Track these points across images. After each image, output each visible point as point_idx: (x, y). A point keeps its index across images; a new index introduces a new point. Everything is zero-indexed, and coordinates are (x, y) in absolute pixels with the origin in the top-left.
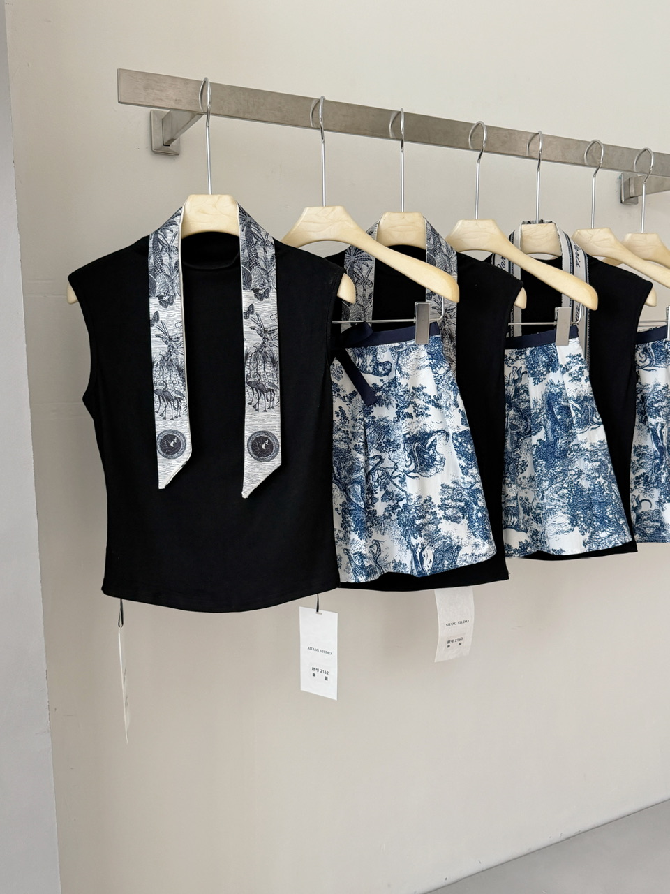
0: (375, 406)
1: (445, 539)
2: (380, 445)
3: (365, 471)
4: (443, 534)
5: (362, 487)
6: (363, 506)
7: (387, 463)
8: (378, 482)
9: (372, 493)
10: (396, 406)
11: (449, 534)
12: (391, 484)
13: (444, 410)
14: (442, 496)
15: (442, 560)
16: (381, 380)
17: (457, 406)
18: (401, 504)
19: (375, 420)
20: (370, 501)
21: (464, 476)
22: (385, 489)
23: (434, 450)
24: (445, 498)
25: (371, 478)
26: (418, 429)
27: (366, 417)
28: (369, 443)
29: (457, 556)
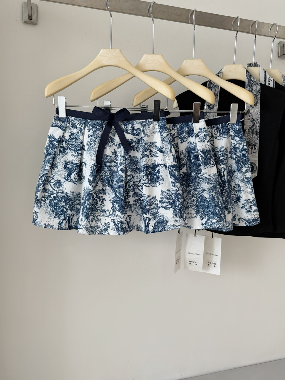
0: (131, 150)
1: (161, 217)
2: (132, 170)
3: (125, 181)
4: (160, 214)
5: (123, 190)
6: (123, 199)
7: (136, 179)
8: (131, 188)
9: (127, 193)
10: (141, 151)
11: (163, 215)
12: (137, 189)
13: (165, 154)
14: (161, 197)
15: (158, 226)
16: (135, 138)
17: (171, 152)
18: (142, 199)
19: (131, 157)
20: (126, 197)
21: (173, 187)
22: (134, 191)
23: (159, 174)
24: (163, 198)
25: (127, 185)
26: (152, 163)
27: (126, 155)
28: (127, 168)
29: (166, 225)
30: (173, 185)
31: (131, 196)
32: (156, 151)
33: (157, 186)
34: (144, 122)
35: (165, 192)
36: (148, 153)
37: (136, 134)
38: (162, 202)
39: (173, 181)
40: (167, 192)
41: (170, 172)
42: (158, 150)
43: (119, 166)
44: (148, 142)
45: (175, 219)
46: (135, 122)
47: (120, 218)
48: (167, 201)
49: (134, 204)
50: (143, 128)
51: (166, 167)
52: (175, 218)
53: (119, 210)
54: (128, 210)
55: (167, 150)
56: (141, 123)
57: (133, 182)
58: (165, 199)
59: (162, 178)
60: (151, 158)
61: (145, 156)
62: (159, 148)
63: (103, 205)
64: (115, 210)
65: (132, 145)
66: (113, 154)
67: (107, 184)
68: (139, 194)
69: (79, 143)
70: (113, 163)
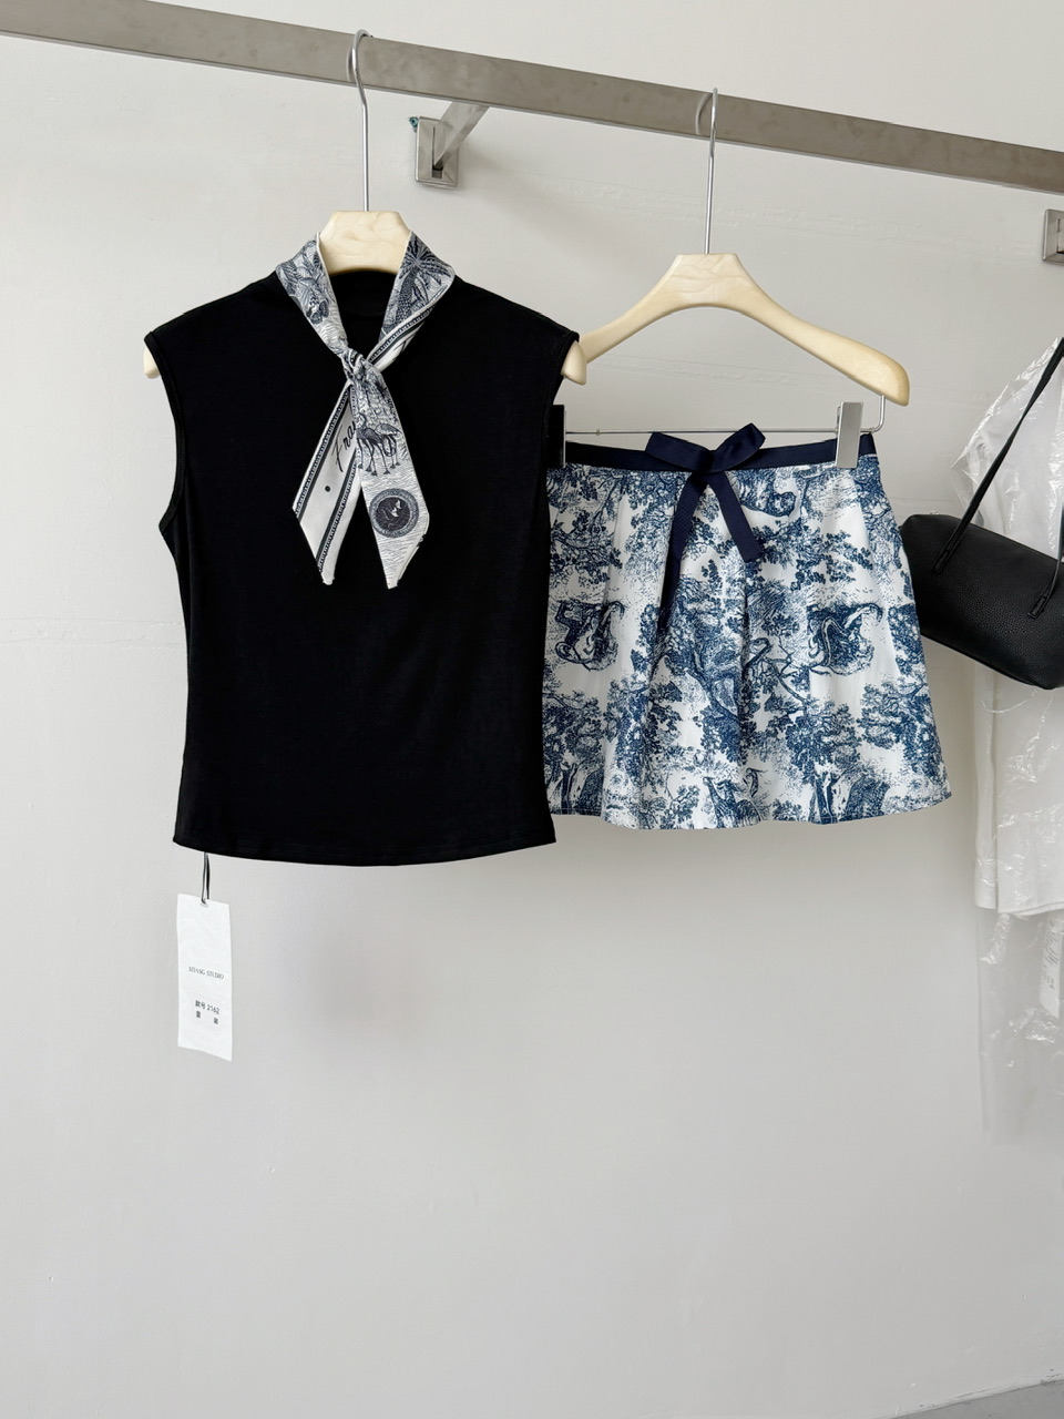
30: (902, 671)
31: (763, 706)
32: (846, 561)
33: (849, 673)
34: (808, 472)
35: (877, 693)
36: (820, 568)
37: (782, 510)
38: (866, 722)
39: (905, 657)
40: (883, 690)
41: (893, 627)
42: (854, 558)
43: (724, 612)
44: (823, 533)
45: (910, 780)
46: (778, 472)
47: (725, 773)
48: (883, 719)
49: (768, 733)
50: (805, 491)
51: (880, 611)
52: (911, 776)
53: (722, 748)
54: (749, 751)
55: (885, 559)
56: (797, 475)
57: (769, 661)
58: (875, 716)
59: (868, 648)
60: (832, 584)
61: (811, 578)
62: (859, 551)
63: (673, 732)
64: (712, 746)
65: (766, 546)
66: (705, 575)
67: (686, 669)
68: (785, 701)
69: (604, 543)
70: (706, 602)
